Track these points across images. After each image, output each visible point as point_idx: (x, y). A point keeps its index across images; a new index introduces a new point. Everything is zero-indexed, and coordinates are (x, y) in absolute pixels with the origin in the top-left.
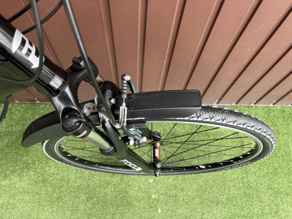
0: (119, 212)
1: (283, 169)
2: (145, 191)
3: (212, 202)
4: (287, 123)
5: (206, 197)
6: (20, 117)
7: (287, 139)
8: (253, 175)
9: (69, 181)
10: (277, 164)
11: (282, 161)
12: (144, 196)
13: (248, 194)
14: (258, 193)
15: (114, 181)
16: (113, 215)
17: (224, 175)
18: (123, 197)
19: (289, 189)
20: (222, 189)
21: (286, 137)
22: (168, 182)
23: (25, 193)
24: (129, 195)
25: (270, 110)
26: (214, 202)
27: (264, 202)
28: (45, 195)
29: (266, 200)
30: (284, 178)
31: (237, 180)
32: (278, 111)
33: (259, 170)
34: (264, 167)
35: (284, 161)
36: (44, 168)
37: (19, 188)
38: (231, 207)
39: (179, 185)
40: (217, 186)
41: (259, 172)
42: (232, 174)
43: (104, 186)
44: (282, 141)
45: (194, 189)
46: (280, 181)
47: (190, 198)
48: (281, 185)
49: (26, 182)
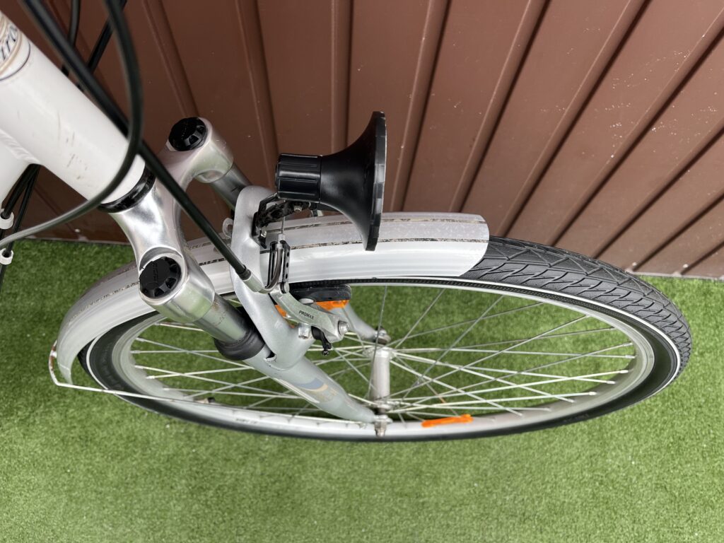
0: (270, 528)
1: (699, 439)
2: (338, 479)
3: (510, 513)
4: (714, 322)
5: (495, 502)
6: (36, 274)
7: (712, 362)
8: (619, 451)
9: (148, 442)
10: (682, 426)
11: (696, 419)
12: (337, 489)
13: (603, 498)
14: (630, 498)
15: (262, 448)
16: (254, 534)
17: (545, 448)
18: (282, 490)
19: (711, 493)
20: (536, 482)
21: (709, 357)
22: (398, 458)
23: (35, 468)
24: (299, 486)
25: (673, 287)
26: (514, 515)
27: (645, 522)
28: (85, 475)
29: (648, 516)
30: (700, 465)
31: (579, 461)
32: (694, 291)
33: (635, 439)
34: (650, 433)
35: (703, 420)
36: (88, 406)
37: (22, 454)
38: (559, 530)
39: (428, 466)
40: (526, 475)
41: (636, 443)
42: (566, 445)
43: (237, 460)
44: (700, 368)
45: (466, 480)
46: (688, 469)
47: (454, 502)
48: (690, 481)
49: (40, 439)
